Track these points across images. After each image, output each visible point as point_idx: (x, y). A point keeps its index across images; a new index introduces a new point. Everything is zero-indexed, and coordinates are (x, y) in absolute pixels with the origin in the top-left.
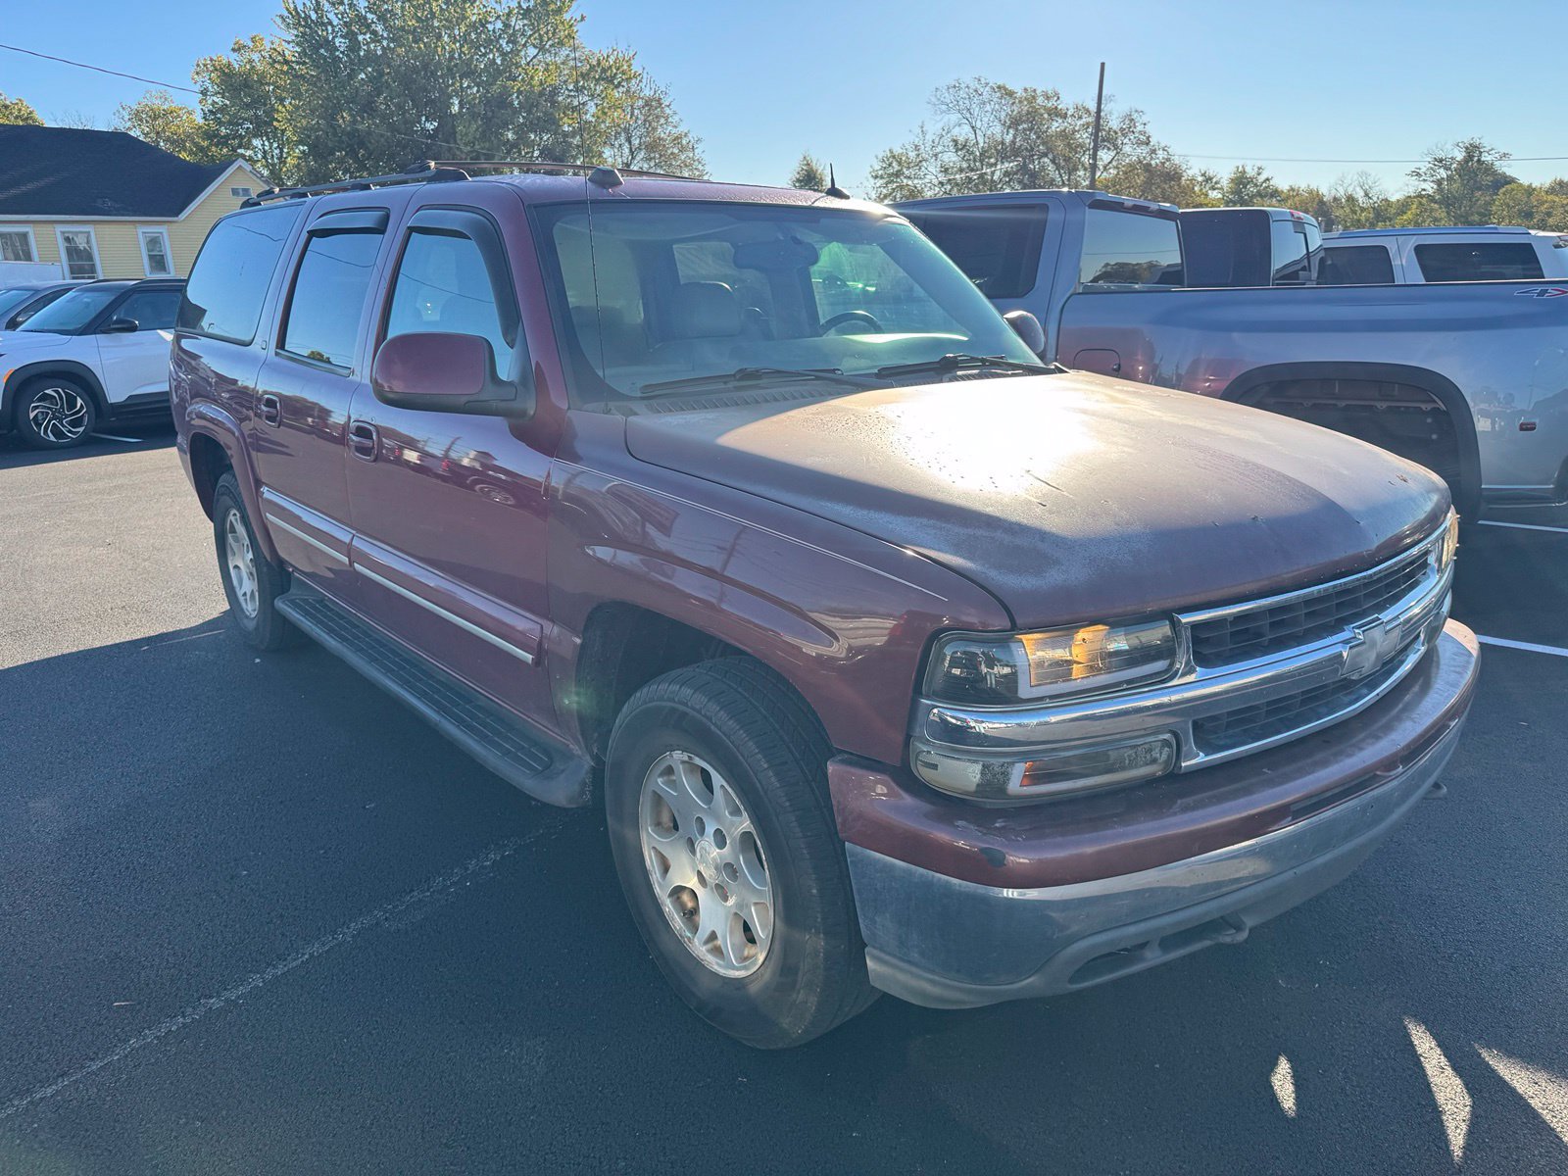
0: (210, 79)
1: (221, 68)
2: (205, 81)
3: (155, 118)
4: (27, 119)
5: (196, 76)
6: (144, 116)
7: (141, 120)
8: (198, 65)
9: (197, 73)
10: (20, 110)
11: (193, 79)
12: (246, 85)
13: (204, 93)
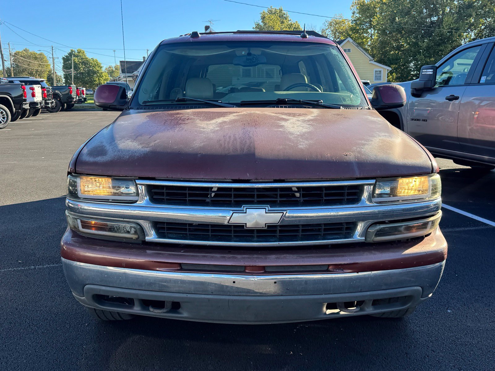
0: (356, 8)
1: (360, 3)
2: (356, 9)
3: (337, 24)
4: (297, 28)
5: (352, 7)
6: (332, 24)
7: (331, 26)
8: (353, 3)
9: (352, 6)
10: (296, 25)
11: (350, 8)
12: (368, 9)
13: (353, 13)
